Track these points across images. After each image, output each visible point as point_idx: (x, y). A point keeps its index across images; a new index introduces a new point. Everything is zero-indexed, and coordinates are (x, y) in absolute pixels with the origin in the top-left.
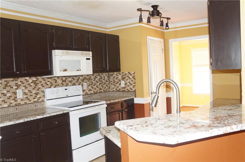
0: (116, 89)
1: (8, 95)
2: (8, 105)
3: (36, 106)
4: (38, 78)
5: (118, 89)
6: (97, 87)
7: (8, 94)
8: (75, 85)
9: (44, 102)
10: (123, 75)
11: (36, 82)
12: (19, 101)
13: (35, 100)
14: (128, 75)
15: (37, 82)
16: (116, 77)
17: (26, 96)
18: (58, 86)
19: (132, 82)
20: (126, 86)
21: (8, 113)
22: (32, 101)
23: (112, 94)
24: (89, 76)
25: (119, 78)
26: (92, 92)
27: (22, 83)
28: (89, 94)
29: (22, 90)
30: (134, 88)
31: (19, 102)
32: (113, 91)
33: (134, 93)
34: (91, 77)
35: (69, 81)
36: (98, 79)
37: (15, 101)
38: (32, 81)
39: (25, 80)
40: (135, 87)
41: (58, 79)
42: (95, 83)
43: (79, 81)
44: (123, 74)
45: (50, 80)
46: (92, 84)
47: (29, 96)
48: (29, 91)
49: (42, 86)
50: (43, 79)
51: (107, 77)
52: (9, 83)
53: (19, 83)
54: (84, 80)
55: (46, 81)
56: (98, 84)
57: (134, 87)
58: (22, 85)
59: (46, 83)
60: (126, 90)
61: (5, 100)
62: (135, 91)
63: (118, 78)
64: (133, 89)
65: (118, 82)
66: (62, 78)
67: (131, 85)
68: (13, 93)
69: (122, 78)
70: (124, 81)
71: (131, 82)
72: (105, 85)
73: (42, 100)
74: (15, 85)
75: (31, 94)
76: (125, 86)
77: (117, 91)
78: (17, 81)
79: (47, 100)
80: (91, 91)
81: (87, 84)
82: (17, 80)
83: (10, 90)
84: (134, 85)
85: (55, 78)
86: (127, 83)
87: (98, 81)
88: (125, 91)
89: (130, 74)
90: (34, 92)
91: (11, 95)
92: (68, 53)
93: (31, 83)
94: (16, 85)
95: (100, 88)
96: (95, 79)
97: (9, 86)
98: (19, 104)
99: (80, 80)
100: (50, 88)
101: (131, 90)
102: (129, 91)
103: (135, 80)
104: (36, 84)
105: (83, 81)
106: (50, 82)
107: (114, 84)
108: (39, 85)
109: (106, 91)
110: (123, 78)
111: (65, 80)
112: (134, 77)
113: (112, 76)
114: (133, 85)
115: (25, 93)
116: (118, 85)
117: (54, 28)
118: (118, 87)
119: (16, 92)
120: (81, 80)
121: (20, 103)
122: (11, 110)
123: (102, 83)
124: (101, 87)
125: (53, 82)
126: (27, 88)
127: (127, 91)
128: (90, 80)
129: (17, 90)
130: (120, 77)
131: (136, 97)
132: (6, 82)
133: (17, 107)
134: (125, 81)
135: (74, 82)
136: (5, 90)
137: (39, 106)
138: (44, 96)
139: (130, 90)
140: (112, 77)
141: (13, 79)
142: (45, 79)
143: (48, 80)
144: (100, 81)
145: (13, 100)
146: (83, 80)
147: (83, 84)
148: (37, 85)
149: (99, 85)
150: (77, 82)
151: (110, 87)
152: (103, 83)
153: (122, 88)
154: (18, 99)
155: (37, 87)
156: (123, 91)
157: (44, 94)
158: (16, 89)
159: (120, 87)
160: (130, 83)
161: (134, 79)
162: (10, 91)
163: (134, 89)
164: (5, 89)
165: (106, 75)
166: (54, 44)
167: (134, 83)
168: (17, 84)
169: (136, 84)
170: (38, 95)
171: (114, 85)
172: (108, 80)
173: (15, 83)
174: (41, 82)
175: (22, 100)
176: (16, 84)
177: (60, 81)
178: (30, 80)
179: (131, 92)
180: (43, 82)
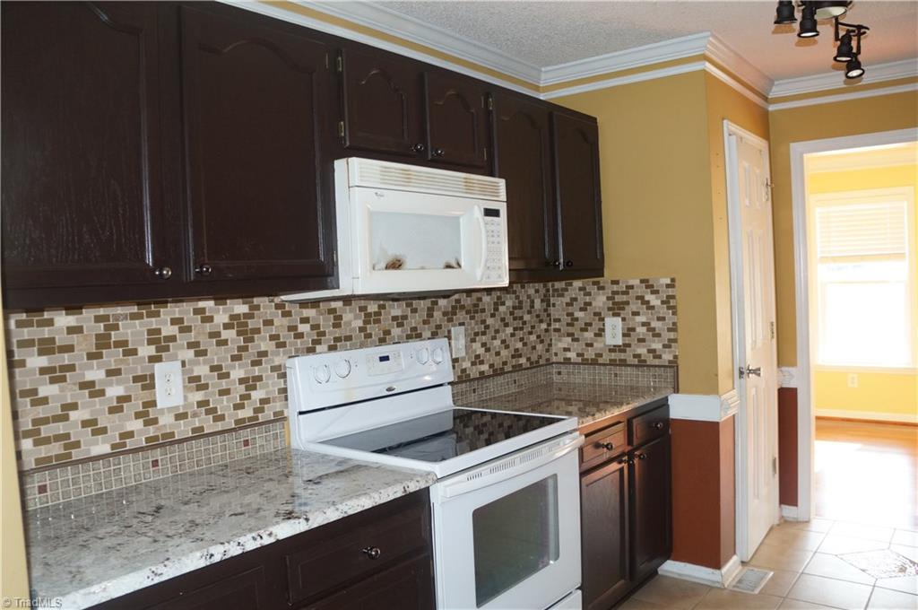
0: (578, 355)
1: (115, 391)
2: (114, 446)
3: (246, 443)
4: (255, 303)
5: (590, 354)
6: (503, 345)
7: (111, 384)
8: (419, 336)
9: (285, 423)
10: (615, 293)
11: (246, 324)
12: (166, 421)
13: (242, 414)
14: (641, 290)
15: (251, 324)
16: (582, 299)
17: (200, 396)
18: (348, 343)
19: (661, 323)
20: (627, 340)
21: (114, 488)
22: (227, 420)
23: (559, 373)
24: (475, 295)
25: (594, 304)
26: (485, 368)
27: (182, 330)
28: (474, 379)
29: (179, 363)
30: (670, 352)
31: (165, 426)
32: (567, 361)
33: (670, 372)
34: (480, 299)
35: (395, 318)
36: (508, 308)
37: (147, 423)
38: (226, 320)
39: (197, 311)
40: (676, 349)
41: (348, 308)
42: (497, 328)
43: (432, 316)
44: (615, 288)
45: (310, 313)
46: (484, 333)
47: (213, 393)
48: (213, 369)
49: (274, 342)
50: (278, 306)
51: (542, 301)
52: (116, 327)
53: (169, 329)
54: (456, 314)
55: (296, 318)
56: (509, 330)
57: (670, 347)
58: (182, 340)
59: (292, 328)
60: (628, 356)
61: (96, 420)
62: (673, 365)
63: (590, 304)
64: (664, 356)
65: (590, 324)
66: (363, 303)
67: (654, 335)
68: (136, 379)
69: (610, 304)
70: (620, 319)
71: (654, 324)
72: (533, 338)
73: (275, 414)
74: (148, 339)
75: (224, 384)
76: (623, 340)
77: (585, 362)
78: (159, 316)
79: (301, 413)
80: (482, 362)
81: (466, 330)
82: (157, 314)
83: (122, 367)
84: (672, 335)
85: (334, 305)
86: (633, 329)
87: (509, 319)
88: (623, 363)
89: (652, 286)
90: (237, 373)
91: (127, 389)
92: (408, 178)
93: (226, 326)
94: (154, 337)
95: (517, 350)
96: (496, 309)
97: (119, 344)
98: (165, 436)
99: (437, 314)
100: (311, 350)
101: (654, 357)
102: (642, 364)
103: (674, 313)
104: (248, 335)
105: (450, 320)
106: (311, 323)
107: (570, 330)
108: (264, 339)
109: (537, 362)
110: (613, 304)
111: (375, 313)
112: (672, 303)
113: (562, 296)
114: (667, 335)
115: (195, 382)
116: (589, 335)
117: (343, 50)
118: (590, 345)
119: (152, 376)
120: (445, 314)
121: (172, 434)
122: (127, 468)
123: (522, 329)
124: (519, 345)
125: (326, 323)
126: (204, 353)
127: (637, 363)
128: (476, 312)
129: (157, 366)
130: (600, 301)
131: (676, 390)
132: (102, 325)
133: (157, 454)
134: (624, 319)
135: (414, 321)
136: (99, 368)
137: (262, 442)
138: (284, 391)
139: (650, 360)
140: (560, 302)
141: (138, 309)
142: (287, 309)
143: (305, 315)
144: (515, 319)
145: (138, 415)
146: (449, 315)
147: (449, 332)
148: (252, 340)
149: (513, 335)
150: (425, 322)
151: (550, 345)
152: (527, 328)
153: (610, 350)
154: (162, 410)
155: (252, 350)
156: (613, 363)
157: (285, 382)
158: (154, 359)
159: (601, 345)
160: (648, 330)
161: (668, 308)
162: (120, 370)
163: (667, 357)
164: (95, 362)
165: (537, 291)
166: (344, 129)
167: (669, 330)
168: (158, 331)
169: (681, 335)
170: (254, 388)
171: (569, 335)
172: (543, 315)
173: (145, 329)
174: (269, 323)
175: (180, 417)
176: (150, 332)
177: (356, 317)
178: (221, 313)
179: (656, 366)
180: (280, 322)
